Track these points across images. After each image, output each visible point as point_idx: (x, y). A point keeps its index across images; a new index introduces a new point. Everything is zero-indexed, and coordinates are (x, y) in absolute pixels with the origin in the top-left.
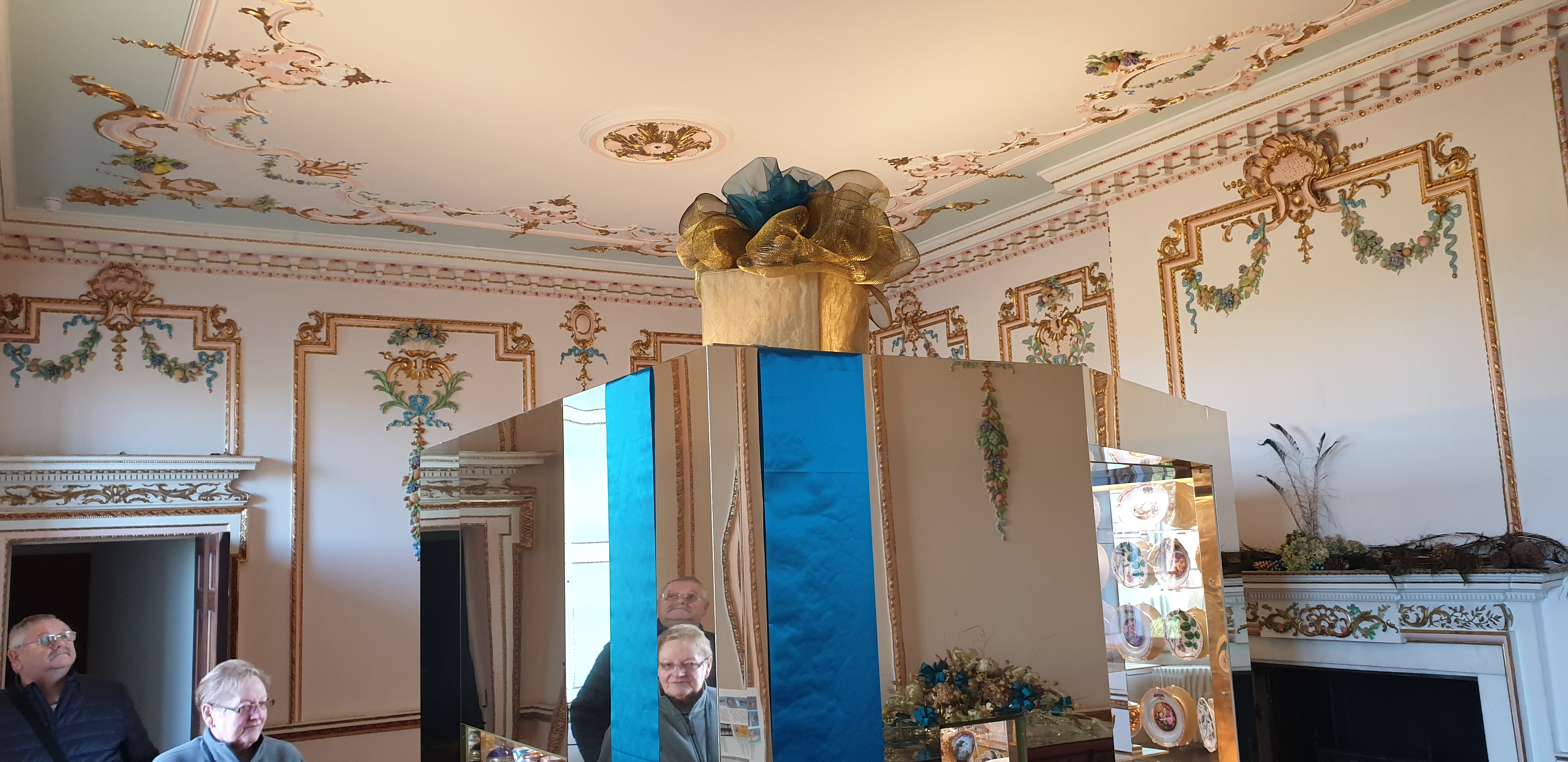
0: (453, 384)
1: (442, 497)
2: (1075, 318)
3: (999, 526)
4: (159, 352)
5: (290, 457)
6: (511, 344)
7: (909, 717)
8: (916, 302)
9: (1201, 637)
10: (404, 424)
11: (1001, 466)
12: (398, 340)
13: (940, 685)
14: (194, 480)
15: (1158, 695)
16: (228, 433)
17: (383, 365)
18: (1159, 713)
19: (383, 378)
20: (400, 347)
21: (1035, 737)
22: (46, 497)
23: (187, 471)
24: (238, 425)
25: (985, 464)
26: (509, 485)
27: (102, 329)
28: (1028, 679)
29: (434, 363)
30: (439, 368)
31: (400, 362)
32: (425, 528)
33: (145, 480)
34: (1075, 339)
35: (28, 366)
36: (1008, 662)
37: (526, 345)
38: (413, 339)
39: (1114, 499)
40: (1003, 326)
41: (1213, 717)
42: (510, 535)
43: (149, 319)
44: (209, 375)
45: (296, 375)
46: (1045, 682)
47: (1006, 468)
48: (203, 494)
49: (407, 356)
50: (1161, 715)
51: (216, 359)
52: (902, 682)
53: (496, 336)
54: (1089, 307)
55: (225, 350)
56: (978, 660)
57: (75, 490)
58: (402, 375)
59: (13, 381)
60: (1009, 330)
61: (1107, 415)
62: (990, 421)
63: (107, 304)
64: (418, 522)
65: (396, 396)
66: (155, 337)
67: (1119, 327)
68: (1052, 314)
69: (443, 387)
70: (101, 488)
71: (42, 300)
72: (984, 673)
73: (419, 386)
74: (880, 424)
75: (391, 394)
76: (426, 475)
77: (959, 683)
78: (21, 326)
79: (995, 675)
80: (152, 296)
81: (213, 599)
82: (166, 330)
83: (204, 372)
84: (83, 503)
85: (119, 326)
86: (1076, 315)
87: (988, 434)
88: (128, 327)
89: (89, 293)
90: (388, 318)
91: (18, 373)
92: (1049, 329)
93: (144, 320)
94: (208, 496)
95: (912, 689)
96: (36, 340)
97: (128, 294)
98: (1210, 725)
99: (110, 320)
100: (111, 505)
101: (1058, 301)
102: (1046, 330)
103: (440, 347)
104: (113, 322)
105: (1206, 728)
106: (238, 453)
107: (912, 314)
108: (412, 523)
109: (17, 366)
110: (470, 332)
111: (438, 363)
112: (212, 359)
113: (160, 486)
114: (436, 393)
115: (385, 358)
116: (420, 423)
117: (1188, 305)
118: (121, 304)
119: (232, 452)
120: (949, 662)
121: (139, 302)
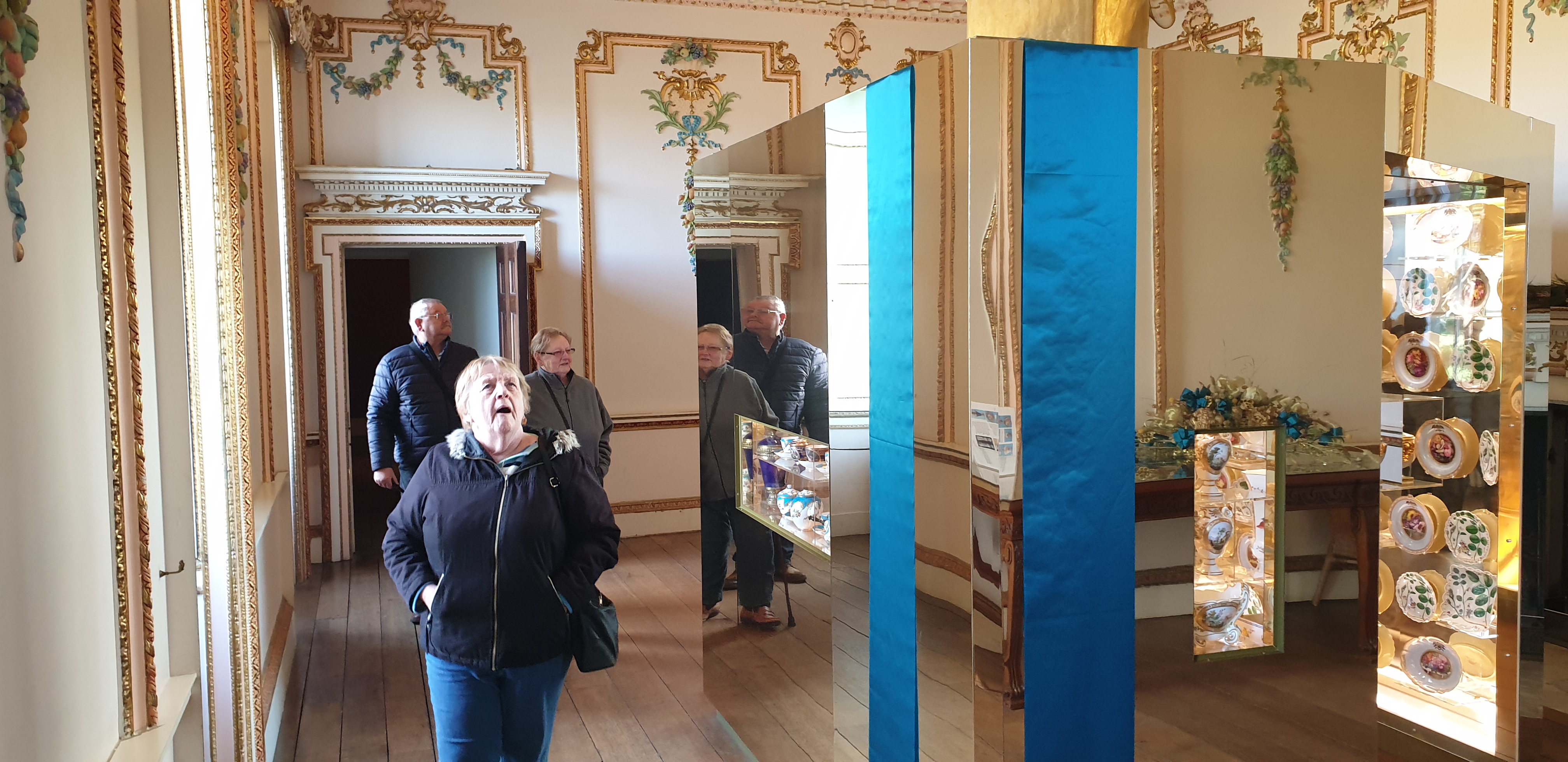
0: (723, 105)
1: (715, 216)
2: (1388, 28)
3: (1281, 256)
4: (454, 71)
5: (576, 175)
6: (778, 64)
7: (1167, 438)
8: (1207, 13)
9: (1493, 369)
10: (678, 144)
11: (1288, 193)
12: (671, 60)
13: (1201, 410)
14: (492, 193)
15: (1437, 427)
16: (519, 148)
17: (657, 84)
18: (1436, 444)
19: (658, 98)
20: (673, 67)
21: (1299, 465)
22: (367, 205)
23: (485, 184)
24: (528, 142)
25: (1271, 191)
26: (777, 208)
27: (404, 48)
28: (1296, 409)
29: (705, 84)
30: (710, 89)
31: (674, 81)
32: (701, 245)
33: (449, 192)
34: (1385, 53)
35: (345, 84)
36: (1277, 391)
37: (792, 65)
38: (685, 59)
39: (1410, 222)
40: (1303, 40)
41: (1496, 450)
42: (778, 255)
43: (443, 38)
44: (500, 93)
45: (578, 93)
46: (1315, 412)
47: (1293, 195)
48: (499, 207)
49: (679, 76)
50: (1438, 446)
51: (504, 78)
52: (1163, 406)
53: (763, 56)
54: (1406, 16)
55: (512, 68)
56: (1245, 388)
57: (391, 199)
58: (675, 94)
59: (333, 97)
60: (1310, 43)
61: (1413, 135)
62: (1281, 145)
63: (406, 24)
64: (694, 239)
65: (671, 117)
66: (450, 56)
67: (1437, 37)
68: (1361, 25)
69: (714, 108)
70: (412, 199)
71: (352, 20)
72: (1249, 401)
73: (692, 106)
74: (1158, 146)
75: (666, 114)
76: (700, 195)
77: (1222, 409)
78: (336, 45)
79: (1261, 404)
80: (445, 15)
81: (515, 301)
82: (458, 49)
83: (495, 90)
84: (399, 212)
85: (418, 45)
86: (1388, 26)
87: (1277, 158)
88: (426, 46)
89: (390, 13)
90: (661, 37)
91: (337, 90)
92: (1356, 43)
93: (439, 39)
94: (505, 208)
95: (1172, 413)
96: (349, 59)
97: (424, 13)
98: (1492, 459)
99: (410, 39)
100: (422, 215)
101: (1370, 10)
102: (1352, 43)
103: (710, 67)
104: (412, 41)
105: (1487, 461)
106: (529, 169)
107: (1201, 27)
108: (689, 240)
109: (335, 83)
110: (738, 51)
111: (709, 83)
112: (501, 77)
113: (462, 198)
114: (708, 113)
115: (659, 78)
116: (693, 144)
117: (1526, 9)
118: (418, 23)
119: (523, 168)
120: (1212, 390)
121: (434, 22)
